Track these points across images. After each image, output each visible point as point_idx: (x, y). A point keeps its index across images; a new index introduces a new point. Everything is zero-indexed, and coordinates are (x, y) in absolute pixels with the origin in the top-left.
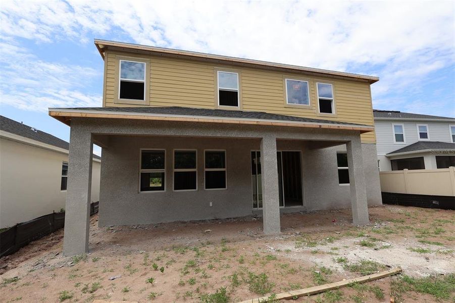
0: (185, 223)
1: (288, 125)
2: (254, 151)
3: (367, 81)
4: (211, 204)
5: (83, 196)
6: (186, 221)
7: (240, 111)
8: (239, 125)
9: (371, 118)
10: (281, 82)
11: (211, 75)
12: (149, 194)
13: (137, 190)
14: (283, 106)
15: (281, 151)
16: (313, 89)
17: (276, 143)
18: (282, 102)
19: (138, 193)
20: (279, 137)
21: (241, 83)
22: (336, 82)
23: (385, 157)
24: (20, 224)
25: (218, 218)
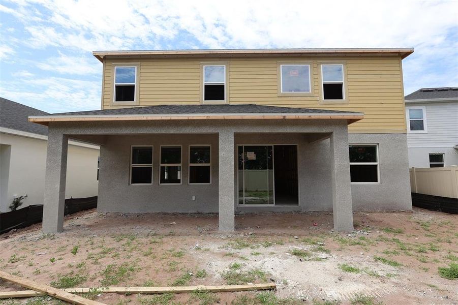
0: (168, 214)
1: (243, 118)
2: (241, 145)
3: (397, 54)
4: (194, 198)
5: (56, 186)
6: (169, 212)
7: (226, 105)
8: (188, 120)
9: (401, 102)
10: (275, 69)
11: (197, 70)
12: (138, 186)
13: (128, 182)
14: (276, 95)
15: (273, 145)
16: (316, 73)
17: (233, 138)
18: (276, 91)
19: (129, 185)
20: (238, 131)
21: (228, 75)
22: (348, 61)
23: (453, 149)
24: (33, 206)
25: (200, 211)
